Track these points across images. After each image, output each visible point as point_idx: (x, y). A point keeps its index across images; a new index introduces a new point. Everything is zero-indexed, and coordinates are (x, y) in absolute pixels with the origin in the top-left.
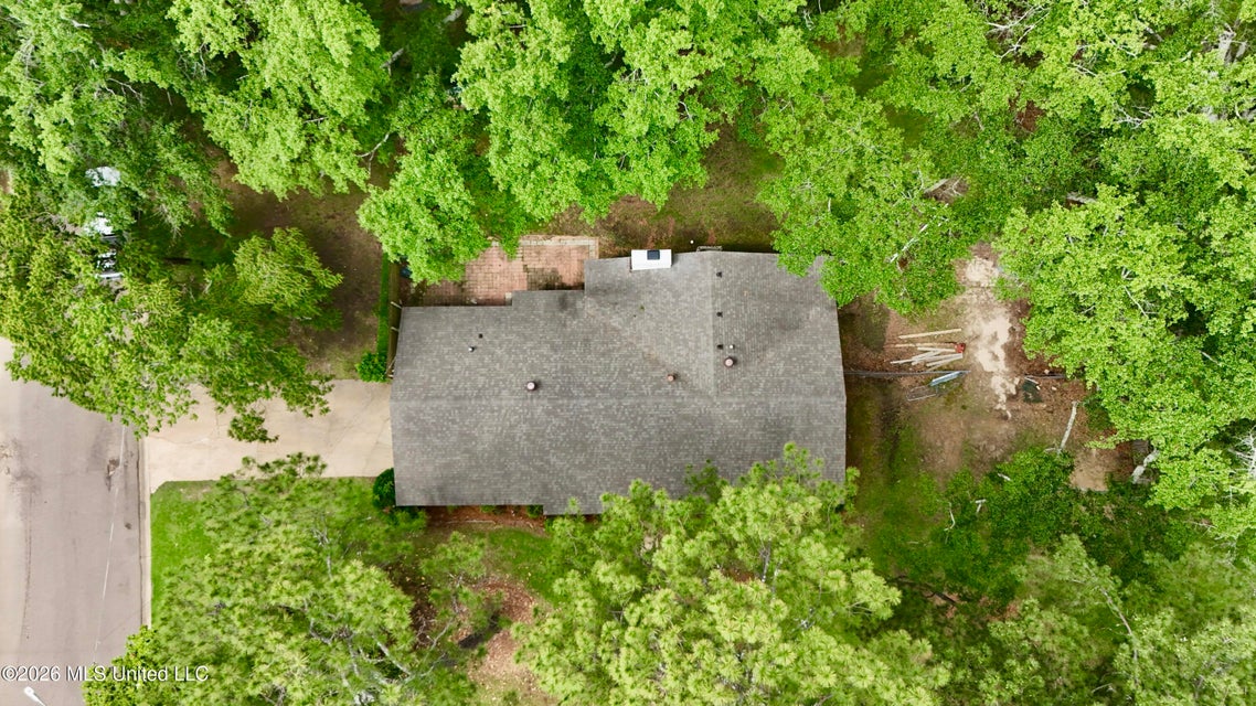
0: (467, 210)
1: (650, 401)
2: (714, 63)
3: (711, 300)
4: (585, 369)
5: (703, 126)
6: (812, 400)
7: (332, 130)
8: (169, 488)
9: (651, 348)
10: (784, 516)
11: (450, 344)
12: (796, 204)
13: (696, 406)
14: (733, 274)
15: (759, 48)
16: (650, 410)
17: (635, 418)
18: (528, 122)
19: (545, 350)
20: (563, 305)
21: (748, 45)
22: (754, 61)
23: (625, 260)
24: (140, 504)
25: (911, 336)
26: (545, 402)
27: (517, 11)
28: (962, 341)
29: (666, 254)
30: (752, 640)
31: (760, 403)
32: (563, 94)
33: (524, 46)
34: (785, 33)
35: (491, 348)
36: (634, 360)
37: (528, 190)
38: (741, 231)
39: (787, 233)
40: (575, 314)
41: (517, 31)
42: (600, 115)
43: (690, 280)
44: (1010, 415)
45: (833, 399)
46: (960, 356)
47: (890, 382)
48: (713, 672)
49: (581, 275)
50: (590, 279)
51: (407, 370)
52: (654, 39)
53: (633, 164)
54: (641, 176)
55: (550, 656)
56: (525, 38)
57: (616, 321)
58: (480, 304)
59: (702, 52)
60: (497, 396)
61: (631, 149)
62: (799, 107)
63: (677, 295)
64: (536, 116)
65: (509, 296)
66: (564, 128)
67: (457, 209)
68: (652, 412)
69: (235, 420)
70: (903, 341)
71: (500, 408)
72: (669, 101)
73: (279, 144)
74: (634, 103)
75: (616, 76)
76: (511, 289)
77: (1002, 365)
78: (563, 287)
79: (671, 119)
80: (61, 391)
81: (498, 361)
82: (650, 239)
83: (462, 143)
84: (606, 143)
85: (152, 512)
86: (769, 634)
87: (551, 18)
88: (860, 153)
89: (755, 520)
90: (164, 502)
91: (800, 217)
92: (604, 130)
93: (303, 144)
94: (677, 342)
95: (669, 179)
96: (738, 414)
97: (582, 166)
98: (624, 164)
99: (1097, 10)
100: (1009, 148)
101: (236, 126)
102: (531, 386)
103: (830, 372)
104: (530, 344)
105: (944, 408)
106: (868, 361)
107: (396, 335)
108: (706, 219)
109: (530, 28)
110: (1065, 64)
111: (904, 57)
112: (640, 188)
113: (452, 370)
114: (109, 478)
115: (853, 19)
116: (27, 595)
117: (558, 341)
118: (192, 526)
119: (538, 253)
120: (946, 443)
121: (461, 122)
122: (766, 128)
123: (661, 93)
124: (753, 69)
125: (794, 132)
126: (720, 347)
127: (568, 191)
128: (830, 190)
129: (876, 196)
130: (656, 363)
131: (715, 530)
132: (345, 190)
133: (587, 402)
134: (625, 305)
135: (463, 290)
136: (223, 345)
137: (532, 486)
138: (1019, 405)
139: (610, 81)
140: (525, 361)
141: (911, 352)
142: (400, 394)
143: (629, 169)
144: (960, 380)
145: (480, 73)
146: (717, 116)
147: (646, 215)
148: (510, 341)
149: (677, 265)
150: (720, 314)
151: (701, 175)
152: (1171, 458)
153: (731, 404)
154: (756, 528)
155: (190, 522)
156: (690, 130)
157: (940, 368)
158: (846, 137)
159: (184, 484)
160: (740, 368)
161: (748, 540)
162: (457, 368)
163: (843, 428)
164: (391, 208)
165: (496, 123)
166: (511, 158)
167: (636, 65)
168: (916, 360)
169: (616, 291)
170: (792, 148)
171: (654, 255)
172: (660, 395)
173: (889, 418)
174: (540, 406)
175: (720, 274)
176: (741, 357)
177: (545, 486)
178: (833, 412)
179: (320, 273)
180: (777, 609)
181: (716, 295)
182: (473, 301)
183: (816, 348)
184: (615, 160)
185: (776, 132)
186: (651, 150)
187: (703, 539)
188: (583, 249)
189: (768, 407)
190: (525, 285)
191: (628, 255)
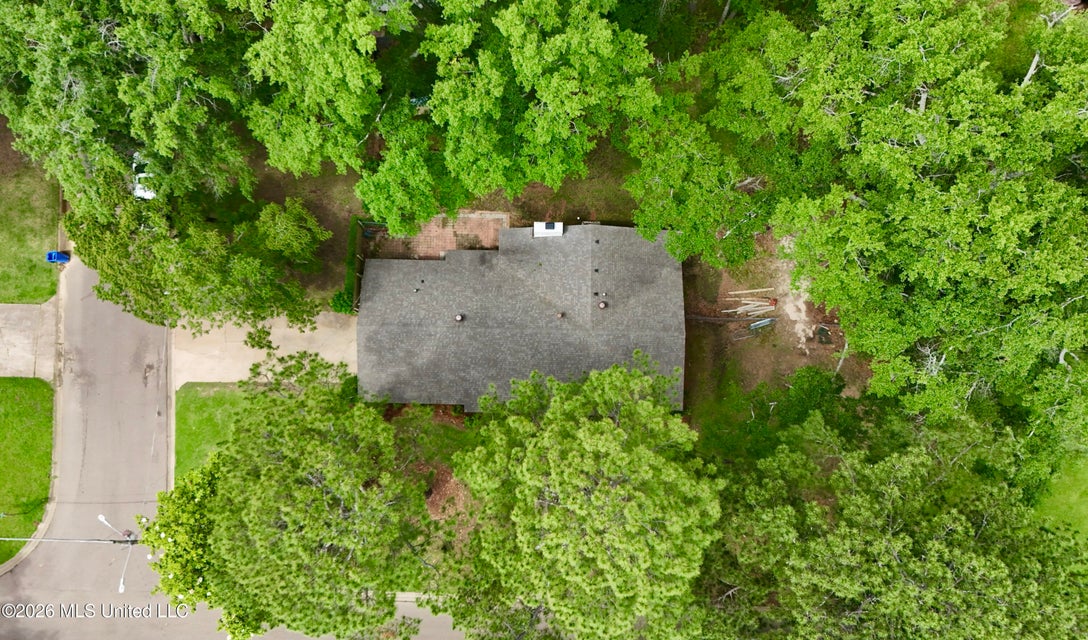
0: (429, 188)
1: (544, 332)
2: (593, 101)
3: (590, 260)
4: (498, 308)
5: (585, 138)
6: (662, 334)
7: (339, 133)
8: (189, 387)
9: (546, 294)
10: (628, 388)
11: (400, 286)
12: (649, 191)
13: (576, 336)
14: (607, 242)
15: (623, 90)
16: (544, 337)
17: (533, 344)
18: (474, 133)
19: (469, 293)
20: (483, 261)
21: (616, 87)
22: (620, 98)
23: (529, 229)
24: (168, 397)
25: (737, 293)
26: (469, 330)
27: (470, 63)
28: (774, 297)
29: (559, 226)
30: (603, 450)
31: (624, 335)
32: (497, 116)
33: (473, 85)
34: (639, 81)
35: (430, 290)
36: (533, 302)
37: (471, 176)
38: (615, 211)
39: (643, 211)
40: (491, 268)
41: (469, 75)
42: (520, 129)
43: (575, 245)
44: (808, 353)
45: (676, 334)
46: (773, 308)
47: (720, 326)
48: (579, 468)
49: (496, 240)
50: (503, 243)
51: (369, 304)
52: (556, 85)
53: (540, 162)
54: (545, 169)
55: (479, 467)
56: (474, 80)
57: (521, 274)
58: (420, 258)
59: (586, 93)
60: (434, 324)
61: (539, 152)
62: (651, 126)
63: (566, 256)
64: (479, 129)
65: (442, 254)
66: (496, 137)
67: (422, 187)
68: (545, 340)
69: (250, 333)
70: (731, 296)
71: (436, 333)
72: (564, 122)
73: (304, 141)
74: (541, 123)
75: (531, 105)
76: (444, 249)
77: (803, 316)
78: (482, 248)
79: (565, 134)
80: (128, 308)
81: (436, 299)
82: (548, 215)
83: (426, 143)
84: (522, 147)
85: (177, 403)
86: (614, 448)
87: (491, 68)
88: (691, 158)
89: (610, 389)
90: (186, 396)
91: (651, 201)
92: (521, 138)
93: (320, 141)
94: (565, 290)
95: (563, 172)
96: (607, 343)
97: (507, 162)
98: (533, 161)
99: (835, 74)
100: (792, 157)
101: (272, 127)
102: (459, 318)
103: (675, 314)
104: (458, 288)
105: (760, 346)
106: (705, 310)
107: (360, 280)
108: (588, 202)
109: (478, 74)
110: (816, 107)
111: (723, 94)
112: (543, 177)
113: (402, 305)
114: (146, 378)
115: (690, 68)
116: (83, 461)
117: (479, 287)
118: (205, 415)
119: (465, 223)
120: (760, 372)
121: (425, 130)
122: (629, 140)
123: (560, 118)
124: (619, 103)
125: (648, 143)
126: (596, 294)
127: (497, 178)
128: (672, 183)
129: (701, 188)
130: (549, 305)
131: (585, 397)
132: (345, 172)
133: (498, 331)
134: (528, 262)
135: (409, 249)
136: (256, 275)
137: (456, 391)
138: (815, 345)
139: (527, 108)
140: (454, 300)
141: (738, 304)
142: (364, 321)
143: (536, 165)
144: (772, 325)
145: (444, 101)
146: (595, 132)
147: (545, 198)
148: (443, 286)
149: (567, 234)
150: (597, 271)
151: (584, 170)
152: (879, 362)
153: (602, 335)
154: (611, 395)
155: (204, 412)
156: (577, 141)
157: (758, 317)
158: (682, 147)
159: (200, 384)
160: (610, 310)
161: (605, 403)
162: (405, 303)
163: (682, 355)
164: (377, 186)
165: (452, 133)
166: (460, 156)
167: (544, 100)
168: (740, 310)
169: (522, 252)
170: (646, 154)
171: (550, 226)
172: (551, 327)
173: (719, 352)
174: (465, 331)
175: (597, 242)
176: (611, 302)
177: (466, 391)
178: (675, 343)
179: (316, 229)
180: (619, 434)
181: (594, 256)
182: (416, 256)
183: (666, 297)
184: (528, 159)
185: (635, 142)
186: (552, 152)
187: (577, 400)
188: (498, 221)
189: (629, 338)
190: (454, 246)
191: (532, 225)
